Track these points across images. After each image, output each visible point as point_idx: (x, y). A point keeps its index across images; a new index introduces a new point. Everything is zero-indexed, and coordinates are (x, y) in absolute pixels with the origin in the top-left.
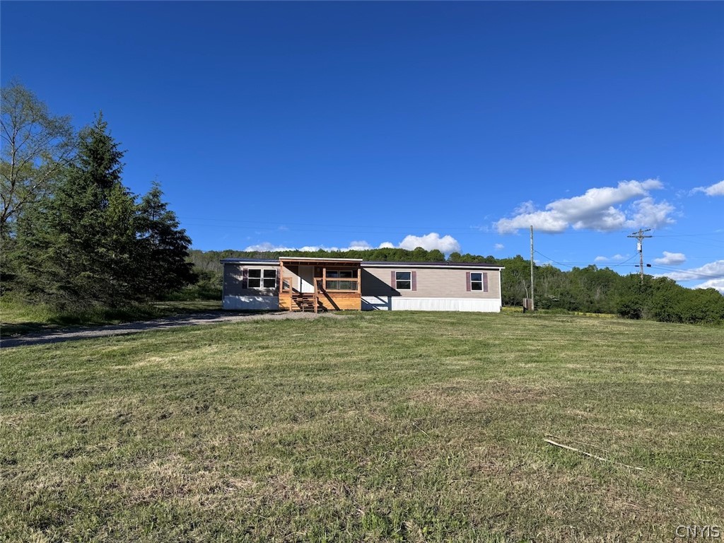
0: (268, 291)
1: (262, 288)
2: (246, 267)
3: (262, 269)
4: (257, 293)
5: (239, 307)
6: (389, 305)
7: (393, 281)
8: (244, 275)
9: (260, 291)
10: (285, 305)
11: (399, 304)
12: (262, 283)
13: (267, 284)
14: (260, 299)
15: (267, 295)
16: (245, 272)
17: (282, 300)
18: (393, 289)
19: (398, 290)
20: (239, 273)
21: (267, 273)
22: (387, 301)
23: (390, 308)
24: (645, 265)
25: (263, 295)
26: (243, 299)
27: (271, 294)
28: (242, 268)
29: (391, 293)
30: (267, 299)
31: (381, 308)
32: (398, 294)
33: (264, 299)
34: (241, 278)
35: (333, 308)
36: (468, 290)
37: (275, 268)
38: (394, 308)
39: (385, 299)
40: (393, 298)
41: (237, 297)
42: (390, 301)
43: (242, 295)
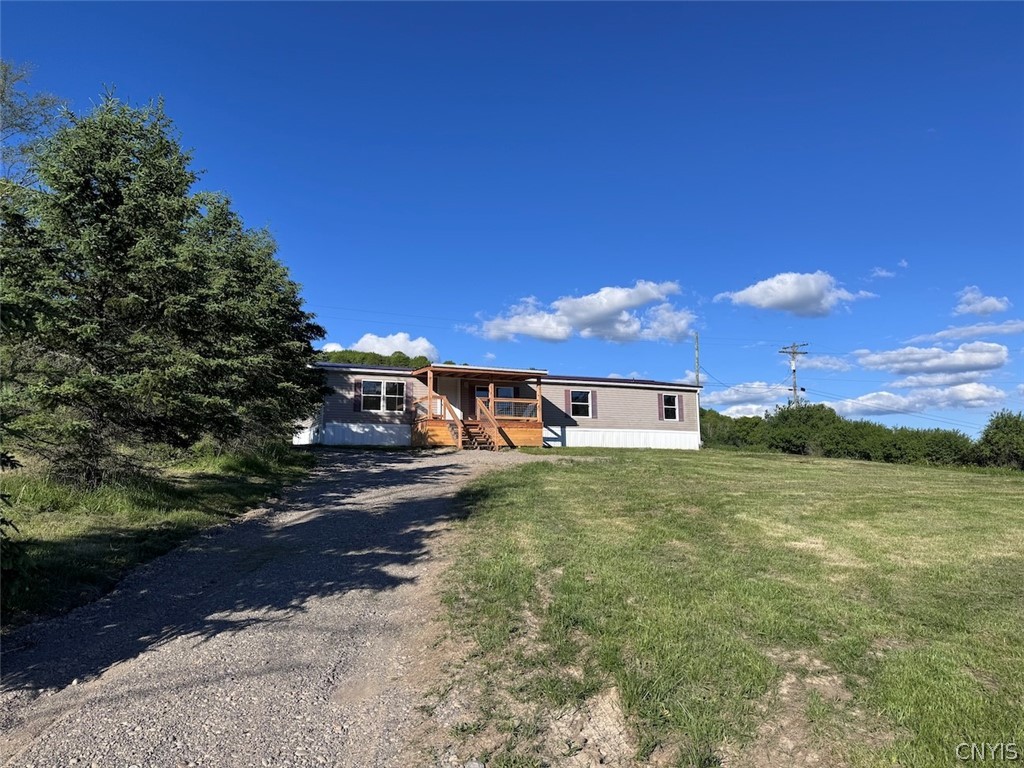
0: (393, 416)
1: (383, 411)
2: (358, 377)
3: (384, 381)
4: (376, 419)
5: (348, 441)
6: (562, 438)
7: (567, 404)
8: (355, 390)
9: (380, 416)
10: (437, 439)
11: (576, 437)
12: (383, 403)
13: (391, 405)
14: (380, 429)
15: (391, 423)
16: (358, 385)
17: (433, 430)
18: (567, 416)
19: (573, 417)
20: (347, 386)
21: (392, 388)
22: (560, 433)
23: (564, 443)
24: (798, 388)
25: (385, 422)
26: (354, 428)
27: (397, 421)
28: (353, 379)
29: (565, 421)
30: (391, 429)
31: (552, 443)
32: (574, 424)
33: (386, 429)
34: (351, 395)
35: (506, 444)
36: (661, 418)
37: (402, 380)
38: (570, 443)
39: (558, 430)
40: (568, 429)
41: (345, 425)
42: (563, 432)
43: (354, 422)
